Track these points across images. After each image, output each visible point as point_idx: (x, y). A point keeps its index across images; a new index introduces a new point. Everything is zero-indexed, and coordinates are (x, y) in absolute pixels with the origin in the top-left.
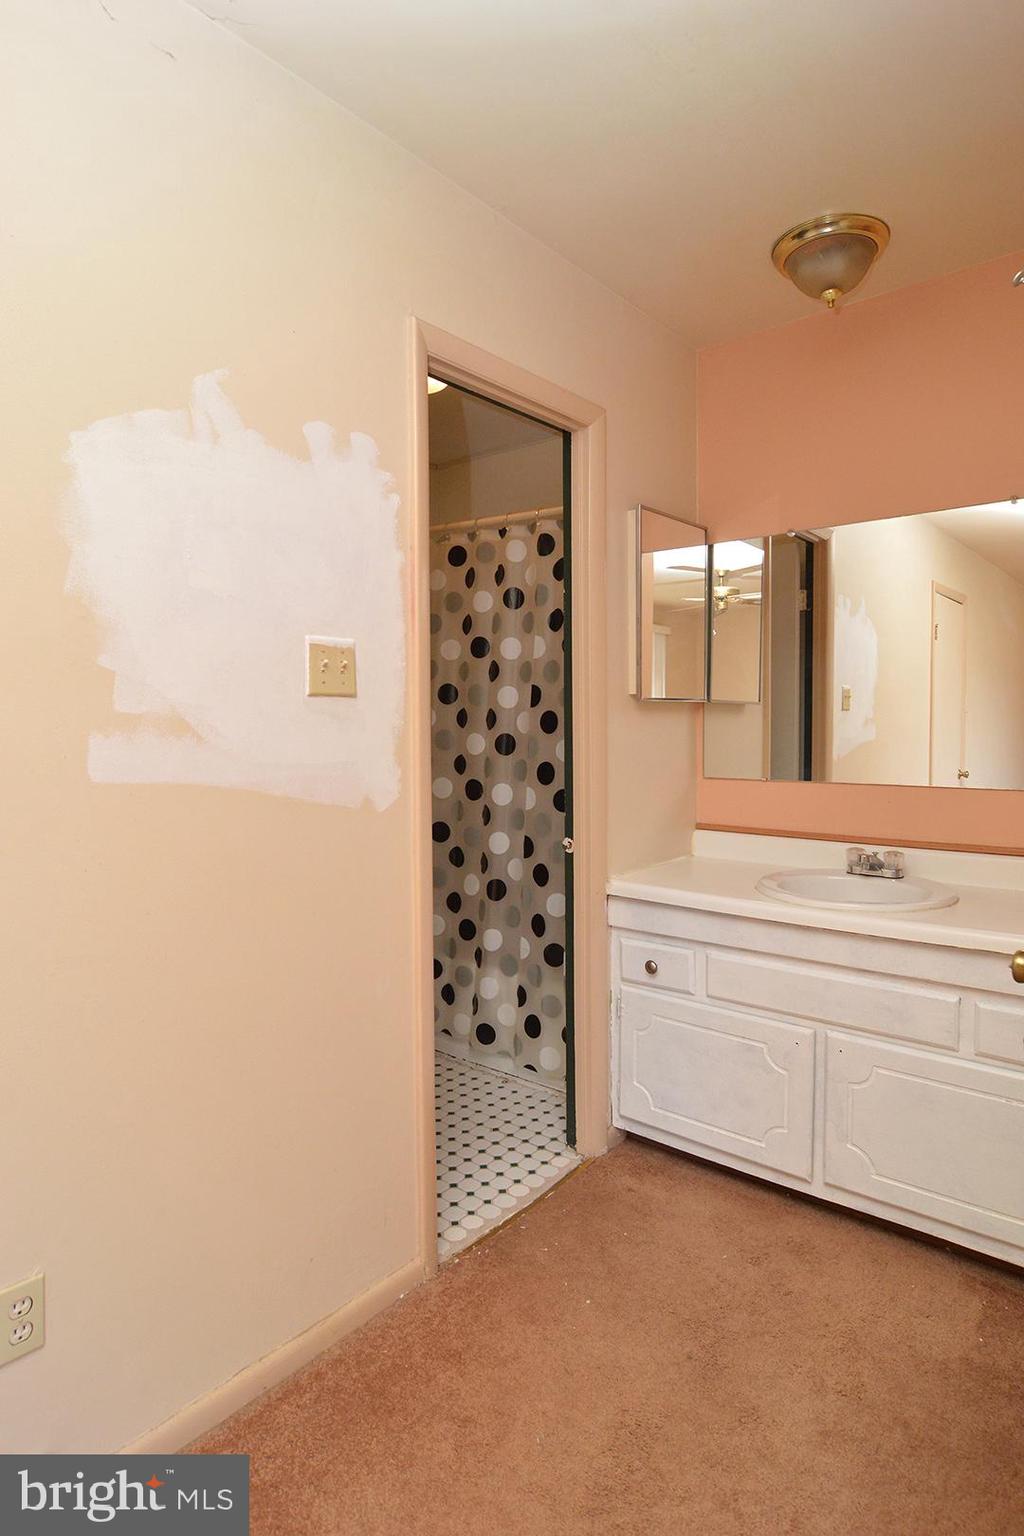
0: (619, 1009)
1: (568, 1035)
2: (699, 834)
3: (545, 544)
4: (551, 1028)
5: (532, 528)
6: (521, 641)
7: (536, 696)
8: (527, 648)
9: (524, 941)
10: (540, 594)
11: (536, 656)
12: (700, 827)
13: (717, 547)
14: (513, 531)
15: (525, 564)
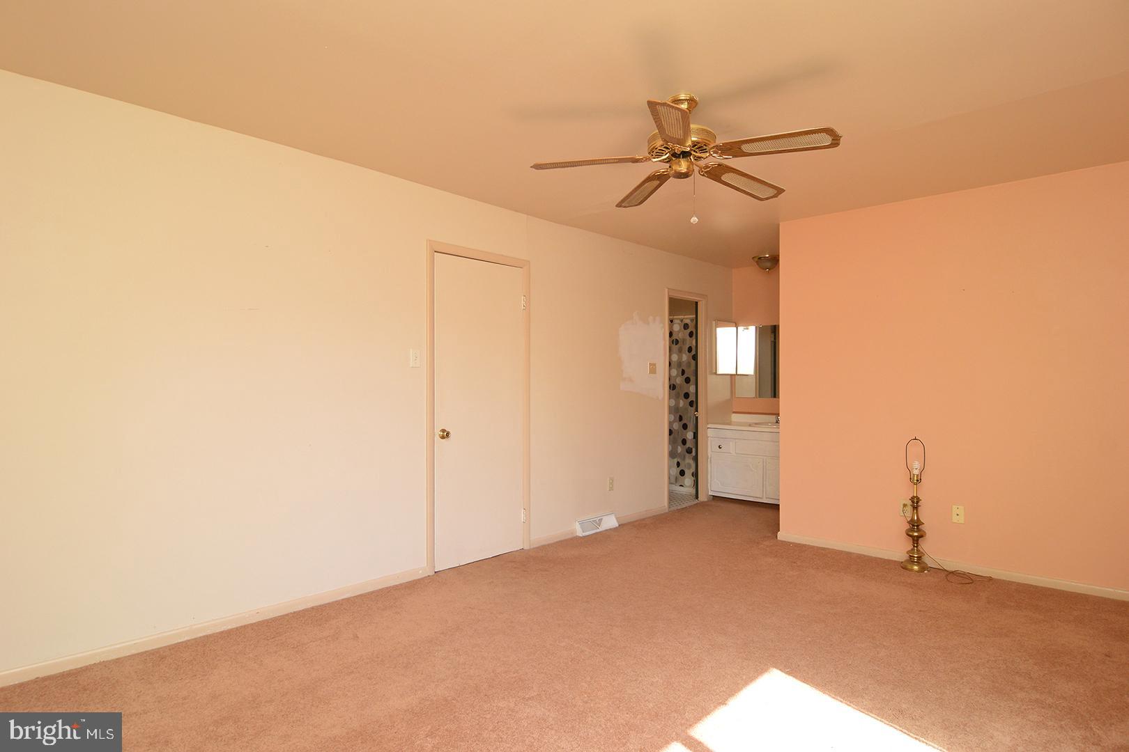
0: (711, 460)
1: (695, 475)
2: (734, 414)
3: (686, 326)
4: (688, 473)
5: (682, 321)
6: (678, 355)
7: (683, 372)
8: (680, 358)
9: (679, 447)
10: (684, 340)
11: (683, 360)
12: (734, 412)
13: (739, 328)
14: (675, 321)
15: (679, 332)
